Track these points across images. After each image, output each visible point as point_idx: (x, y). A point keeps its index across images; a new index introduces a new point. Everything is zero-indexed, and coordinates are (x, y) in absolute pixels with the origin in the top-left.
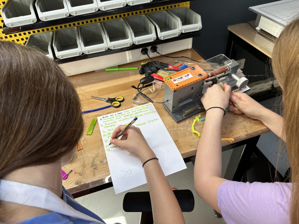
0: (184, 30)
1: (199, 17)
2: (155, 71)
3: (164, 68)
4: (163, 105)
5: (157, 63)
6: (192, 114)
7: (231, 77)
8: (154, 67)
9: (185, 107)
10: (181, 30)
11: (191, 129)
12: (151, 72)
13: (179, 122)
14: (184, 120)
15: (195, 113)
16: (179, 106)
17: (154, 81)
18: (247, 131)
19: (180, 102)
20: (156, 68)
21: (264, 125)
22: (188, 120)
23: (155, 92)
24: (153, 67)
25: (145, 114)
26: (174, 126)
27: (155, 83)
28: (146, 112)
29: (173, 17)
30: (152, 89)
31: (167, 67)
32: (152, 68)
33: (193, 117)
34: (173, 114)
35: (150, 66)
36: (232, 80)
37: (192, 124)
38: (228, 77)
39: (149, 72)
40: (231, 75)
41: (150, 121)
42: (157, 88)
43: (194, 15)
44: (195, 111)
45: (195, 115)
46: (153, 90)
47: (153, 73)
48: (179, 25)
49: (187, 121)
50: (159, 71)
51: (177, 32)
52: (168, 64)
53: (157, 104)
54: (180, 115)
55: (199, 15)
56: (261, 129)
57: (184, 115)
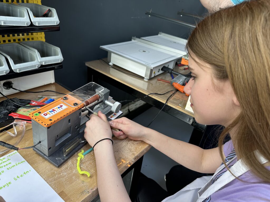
0: (44, 61)
1: (58, 50)
2: (14, 110)
3: (26, 105)
4: (33, 149)
5: (15, 100)
6: (74, 151)
7: (104, 104)
8: (12, 105)
9: (63, 145)
10: (40, 62)
11: (77, 171)
12: (8, 112)
13: (60, 166)
14: (65, 161)
15: (77, 149)
16: (56, 146)
17: (15, 122)
18: (133, 154)
19: (56, 140)
20: (15, 106)
21: (146, 143)
22: (70, 160)
23: (17, 136)
24: (9, 105)
25: (8, 169)
26: (54, 173)
27: (16, 125)
28: (8, 167)
29: (28, 48)
30: (13, 132)
31: (29, 103)
32: (9, 107)
33: (75, 154)
34: (50, 158)
35: (6, 105)
36: (106, 106)
37: (76, 164)
38: (102, 104)
39: (5, 112)
40: (104, 102)
41: (18, 177)
42: (21, 130)
43: (53, 48)
44: (77, 147)
45: (77, 152)
46: (14, 134)
47: (10, 113)
48: (37, 56)
49: (70, 162)
50: (20, 109)
51: (35, 64)
52: (30, 100)
53: (24, 150)
54: (60, 156)
55: (58, 48)
56: (145, 148)
57: (65, 156)
